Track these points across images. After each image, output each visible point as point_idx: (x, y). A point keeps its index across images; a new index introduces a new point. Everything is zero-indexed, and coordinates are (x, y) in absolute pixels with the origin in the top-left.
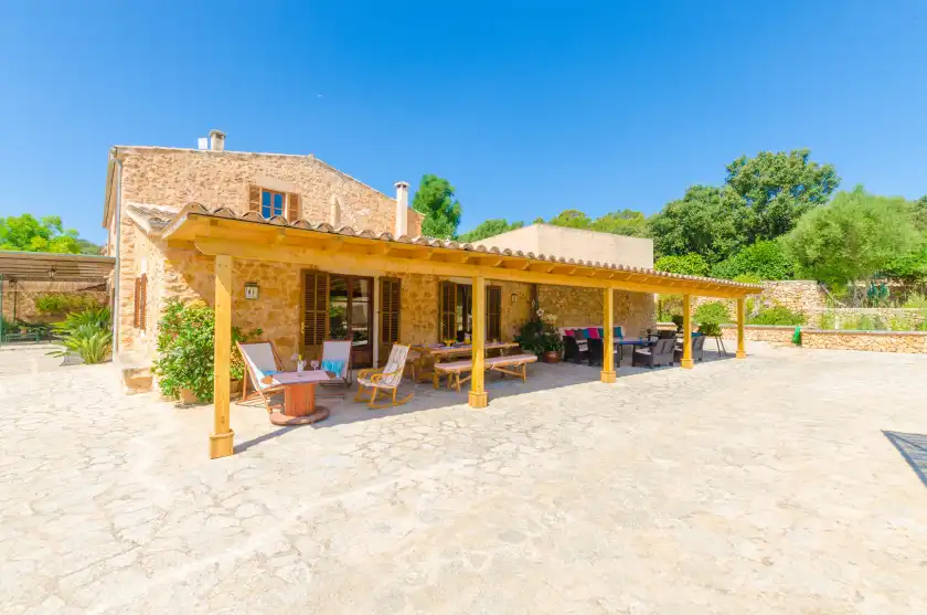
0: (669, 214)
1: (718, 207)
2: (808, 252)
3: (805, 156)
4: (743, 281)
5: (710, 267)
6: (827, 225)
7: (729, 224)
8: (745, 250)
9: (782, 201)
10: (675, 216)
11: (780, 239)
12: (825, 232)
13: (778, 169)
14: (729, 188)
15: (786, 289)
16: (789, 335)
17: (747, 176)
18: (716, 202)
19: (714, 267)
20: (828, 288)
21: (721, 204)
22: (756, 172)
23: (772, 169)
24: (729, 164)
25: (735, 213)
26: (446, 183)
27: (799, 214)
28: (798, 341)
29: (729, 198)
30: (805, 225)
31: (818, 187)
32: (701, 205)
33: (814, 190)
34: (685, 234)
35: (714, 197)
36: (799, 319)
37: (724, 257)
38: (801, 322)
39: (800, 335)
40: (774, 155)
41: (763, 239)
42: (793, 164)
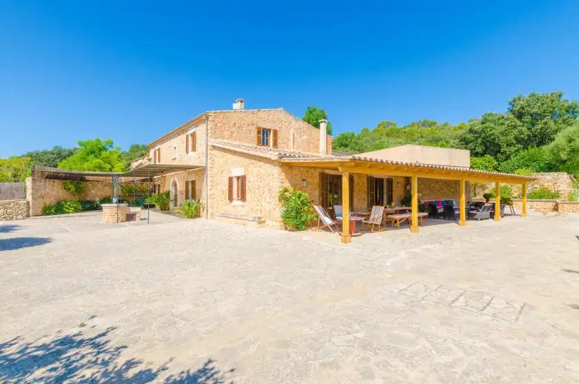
0: (471, 131)
1: (504, 127)
2: (562, 156)
3: (560, 96)
4: (522, 173)
5: (499, 164)
6: (574, 140)
7: (511, 138)
8: (522, 153)
9: (546, 123)
10: (476, 132)
11: (544, 148)
12: (572, 144)
13: (543, 104)
14: (511, 116)
15: (548, 178)
16: (551, 205)
17: (523, 108)
18: (502, 124)
19: (502, 164)
20: (575, 177)
21: (506, 126)
22: (529, 106)
23: (539, 104)
24: (511, 100)
25: (515, 132)
26: (322, 111)
27: (556, 132)
28: (556, 209)
29: (511, 122)
30: (560, 139)
31: (568, 115)
32: (492, 125)
33: (565, 117)
34: (483, 143)
35: (501, 121)
36: (556, 195)
37: (508, 158)
38: (558, 197)
39: (557, 205)
40: (540, 95)
41: (533, 147)
42: (552, 101)
